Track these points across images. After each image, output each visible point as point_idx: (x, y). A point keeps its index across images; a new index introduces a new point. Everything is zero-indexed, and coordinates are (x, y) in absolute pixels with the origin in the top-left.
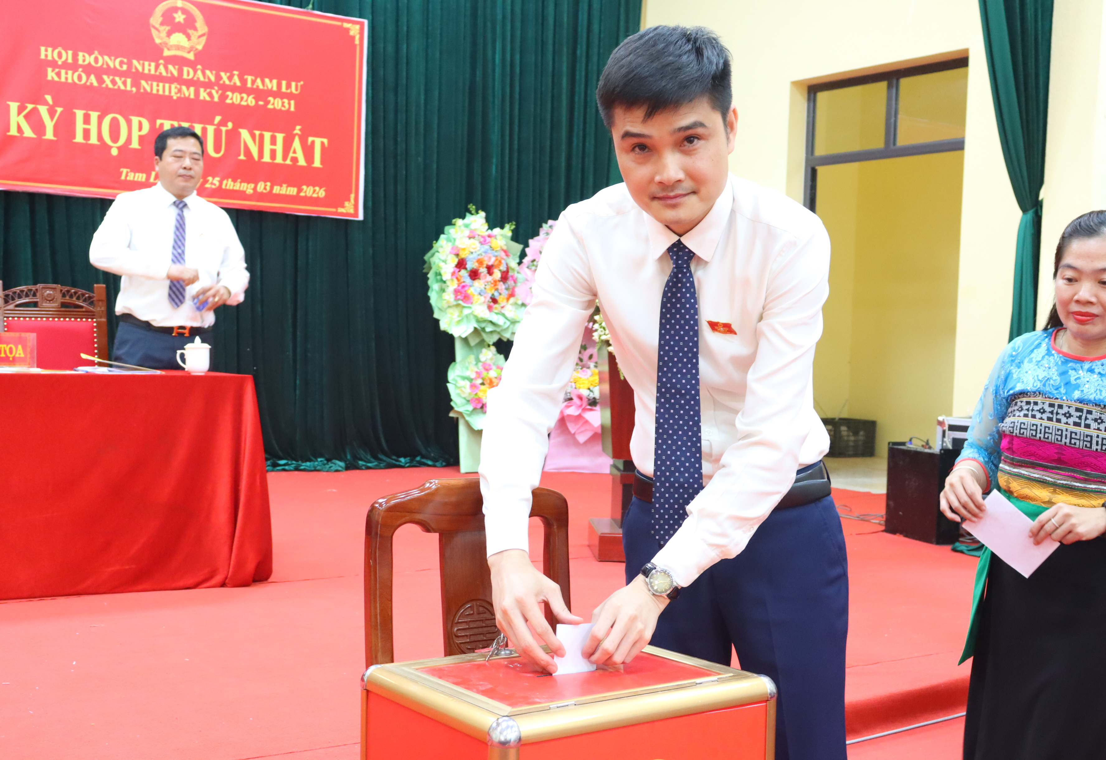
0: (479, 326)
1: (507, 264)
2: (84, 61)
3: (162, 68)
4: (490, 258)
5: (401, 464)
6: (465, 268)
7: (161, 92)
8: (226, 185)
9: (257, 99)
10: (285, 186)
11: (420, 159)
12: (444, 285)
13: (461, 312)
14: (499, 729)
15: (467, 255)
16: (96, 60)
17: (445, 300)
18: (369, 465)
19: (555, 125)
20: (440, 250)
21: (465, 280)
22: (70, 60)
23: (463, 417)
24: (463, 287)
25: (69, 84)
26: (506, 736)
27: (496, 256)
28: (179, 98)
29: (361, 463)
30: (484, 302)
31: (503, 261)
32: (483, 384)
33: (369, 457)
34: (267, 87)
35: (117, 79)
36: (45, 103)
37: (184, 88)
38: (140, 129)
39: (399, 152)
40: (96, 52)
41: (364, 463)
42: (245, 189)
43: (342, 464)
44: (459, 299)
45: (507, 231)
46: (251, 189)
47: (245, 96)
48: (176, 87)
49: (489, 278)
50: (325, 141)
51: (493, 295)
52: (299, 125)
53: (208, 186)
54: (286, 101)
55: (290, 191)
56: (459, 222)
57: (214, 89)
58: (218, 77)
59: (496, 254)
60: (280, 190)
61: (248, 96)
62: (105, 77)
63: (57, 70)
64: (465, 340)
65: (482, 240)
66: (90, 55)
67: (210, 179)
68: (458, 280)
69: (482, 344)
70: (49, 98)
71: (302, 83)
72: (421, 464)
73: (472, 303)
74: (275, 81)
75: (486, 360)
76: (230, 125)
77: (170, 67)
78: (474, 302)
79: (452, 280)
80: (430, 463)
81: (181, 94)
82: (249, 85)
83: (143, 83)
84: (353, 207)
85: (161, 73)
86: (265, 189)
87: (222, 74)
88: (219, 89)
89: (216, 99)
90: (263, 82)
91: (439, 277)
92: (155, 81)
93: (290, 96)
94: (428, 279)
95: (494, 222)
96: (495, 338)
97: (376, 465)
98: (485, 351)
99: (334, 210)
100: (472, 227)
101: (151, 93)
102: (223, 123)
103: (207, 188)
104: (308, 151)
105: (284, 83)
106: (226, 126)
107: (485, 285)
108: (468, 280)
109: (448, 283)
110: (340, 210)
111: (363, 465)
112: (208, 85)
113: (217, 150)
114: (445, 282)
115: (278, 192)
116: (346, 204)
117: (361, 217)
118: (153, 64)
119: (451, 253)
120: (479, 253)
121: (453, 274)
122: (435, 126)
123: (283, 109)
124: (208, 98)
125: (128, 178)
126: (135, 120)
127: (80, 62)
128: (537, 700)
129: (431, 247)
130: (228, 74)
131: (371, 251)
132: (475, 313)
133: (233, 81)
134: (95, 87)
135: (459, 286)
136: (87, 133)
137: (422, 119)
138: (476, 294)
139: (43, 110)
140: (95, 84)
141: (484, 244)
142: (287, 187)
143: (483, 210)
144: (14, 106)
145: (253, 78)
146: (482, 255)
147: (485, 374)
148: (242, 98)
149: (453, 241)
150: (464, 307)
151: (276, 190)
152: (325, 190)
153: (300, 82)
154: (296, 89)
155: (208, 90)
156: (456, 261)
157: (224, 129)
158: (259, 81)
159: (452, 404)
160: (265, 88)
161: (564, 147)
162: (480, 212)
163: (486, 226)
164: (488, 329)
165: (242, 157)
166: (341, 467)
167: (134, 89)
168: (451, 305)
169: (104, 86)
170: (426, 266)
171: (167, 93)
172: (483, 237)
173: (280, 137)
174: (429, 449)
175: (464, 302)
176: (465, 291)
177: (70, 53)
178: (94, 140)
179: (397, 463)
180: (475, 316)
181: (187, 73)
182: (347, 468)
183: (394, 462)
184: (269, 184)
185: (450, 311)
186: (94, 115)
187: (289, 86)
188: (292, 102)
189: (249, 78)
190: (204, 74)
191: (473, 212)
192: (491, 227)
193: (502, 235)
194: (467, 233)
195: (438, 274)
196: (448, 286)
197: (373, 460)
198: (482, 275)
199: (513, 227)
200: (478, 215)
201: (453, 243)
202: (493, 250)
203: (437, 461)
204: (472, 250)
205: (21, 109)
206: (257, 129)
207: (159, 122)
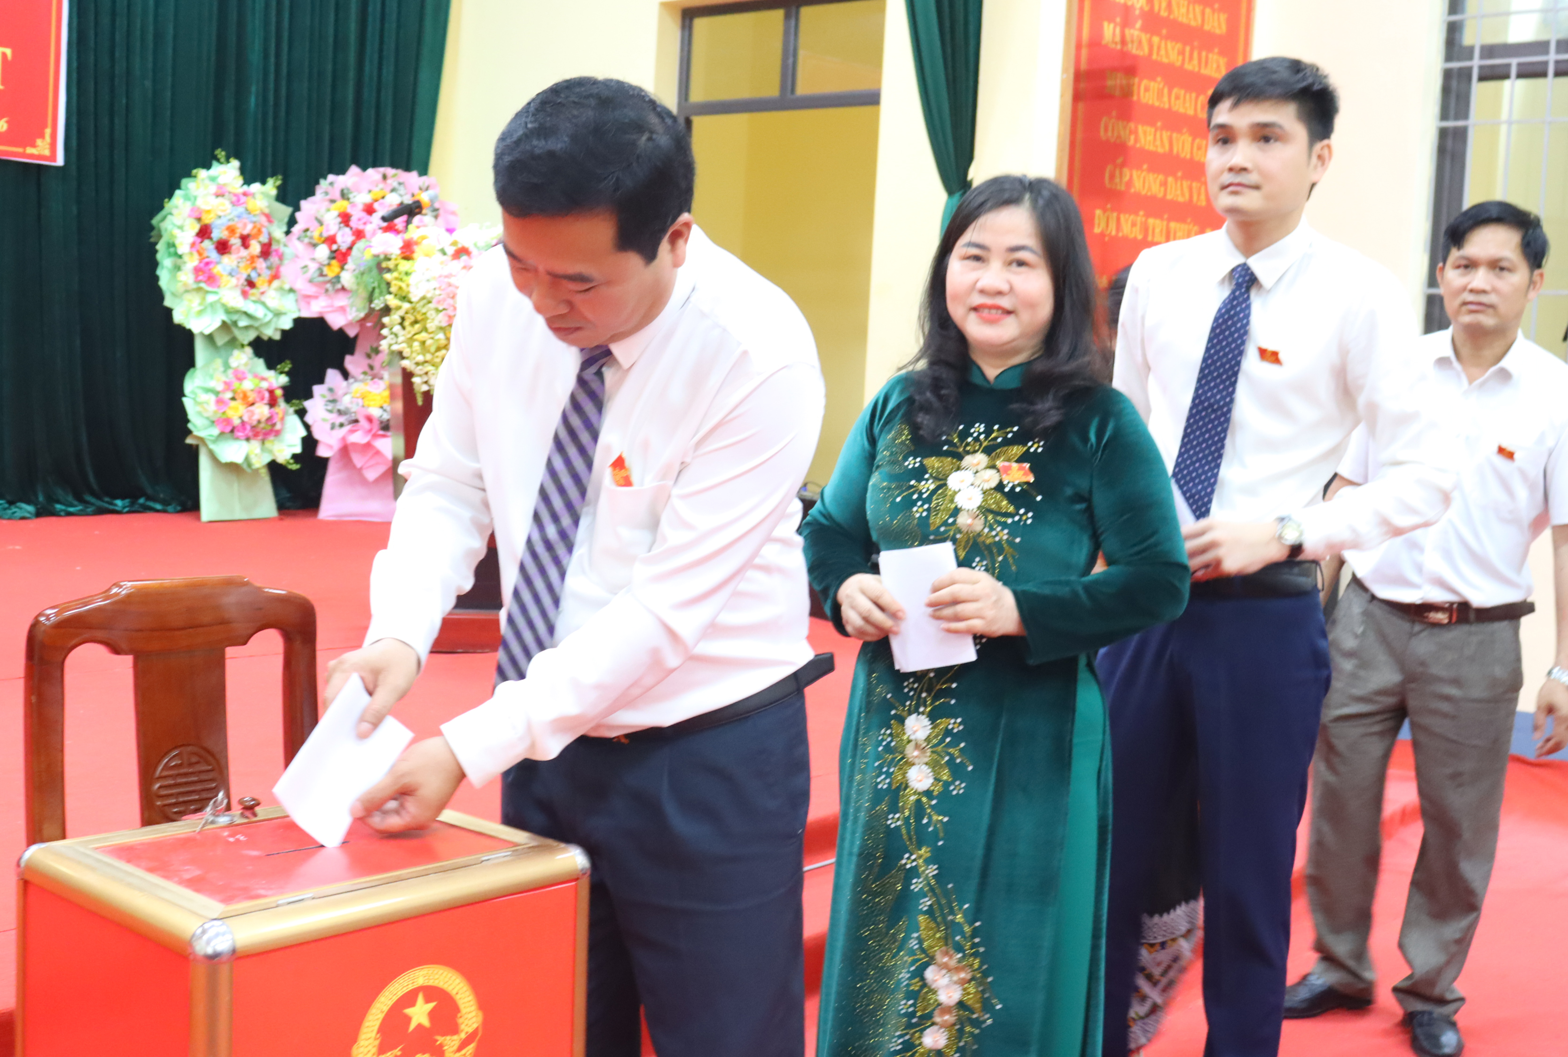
0: (228, 319)
1: (269, 234)
4: (245, 225)
5: (117, 508)
6: (210, 238)
11: (148, 84)
12: (179, 261)
13: (204, 298)
14: (205, 937)
15: (212, 220)
17: (181, 281)
18: (71, 509)
19: (339, 44)
20: (174, 211)
21: (209, 255)
23: (206, 445)
24: (207, 264)
26: (214, 946)
27: (254, 222)
29: (58, 507)
30: (237, 286)
31: (264, 230)
32: (233, 399)
33: (70, 498)
39: (117, 72)
41: (63, 507)
43: (31, 508)
44: (200, 281)
45: (271, 187)
49: (244, 253)
50: (8, 52)
51: (249, 276)
56: (202, 173)
59: (254, 219)
64: (210, 338)
65: (234, 199)
68: (200, 254)
69: (233, 343)
72: (146, 509)
73: (219, 287)
75: (238, 366)
78: (222, 285)
79: (191, 254)
80: (158, 506)
84: (48, 146)
91: (172, 250)
94: (156, 251)
95: (251, 175)
96: (251, 336)
97: (81, 510)
98: (237, 353)
99: (20, 150)
100: (221, 181)
107: (239, 263)
108: (213, 255)
109: (186, 258)
110: (30, 150)
111: (62, 510)
114: (180, 257)
116: (39, 142)
117: (60, 161)
119: (190, 216)
120: (229, 217)
121: (193, 245)
122: (170, 39)
128: (262, 892)
129: (161, 207)
131: (74, 209)
132: (224, 301)
135: (201, 262)
137: (151, 28)
138: (225, 274)
141: (237, 205)
143: (237, 157)
146: (233, 220)
147: (236, 385)
149: (192, 199)
150: (207, 292)
152: (7, 122)
156: (196, 227)
159: (190, 426)
161: (352, 74)
162: (232, 159)
163: (240, 180)
166: (29, 512)
168: (189, 289)
170: (153, 233)
172: (235, 195)
174: (157, 488)
175: (208, 285)
176: (210, 270)
179: (111, 507)
180: (223, 305)
182: (39, 514)
183: (106, 505)
185: (188, 296)
191: (222, 160)
192: (248, 181)
193: (263, 193)
194: (213, 189)
195: (171, 245)
196: (185, 263)
197: (76, 503)
198: (234, 248)
199: (279, 183)
200: (229, 165)
201: (194, 203)
202: (250, 213)
203: (169, 504)
204: (220, 213)
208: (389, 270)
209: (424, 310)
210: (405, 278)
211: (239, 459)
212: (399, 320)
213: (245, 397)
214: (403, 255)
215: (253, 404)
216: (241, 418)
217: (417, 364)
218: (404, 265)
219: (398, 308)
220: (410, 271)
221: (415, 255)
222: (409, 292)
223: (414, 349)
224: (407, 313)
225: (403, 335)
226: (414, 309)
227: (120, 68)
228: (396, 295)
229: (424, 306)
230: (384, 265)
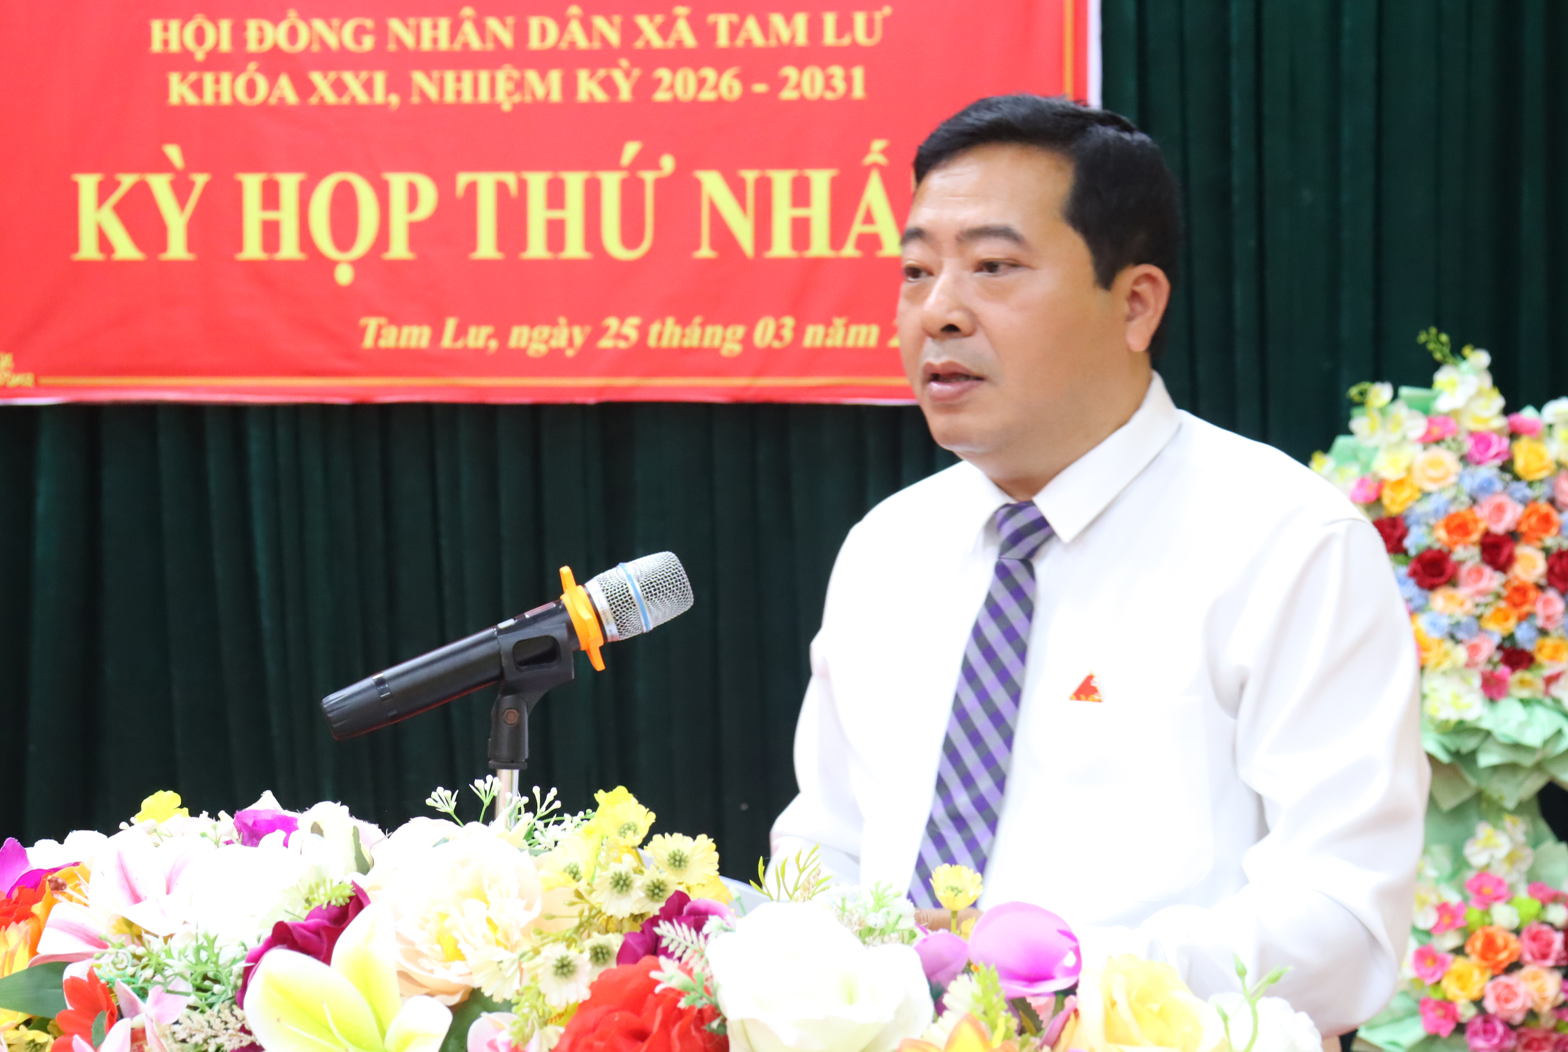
2: (261, 41)
3: (469, 31)
4: (1500, 509)
6: (1401, 549)
7: (467, 97)
8: (660, 336)
9: (746, 79)
10: (839, 322)
15: (1410, 504)
16: (293, 35)
22: (226, 46)
25: (225, 108)
27: (1529, 501)
28: (518, 108)
30: (1469, 666)
32: (1459, 951)
34: (778, 38)
35: (348, 77)
36: (163, 165)
37: (532, 76)
38: (413, 202)
40: (292, 14)
42: (717, 343)
46: (734, 341)
47: (709, 73)
48: (509, 78)
49: (1493, 580)
51: (1511, 637)
52: (880, 137)
53: (606, 343)
54: (837, 71)
55: (858, 335)
56: (1378, 394)
57: (617, 66)
58: (630, 32)
59: (1530, 492)
60: (826, 335)
61: (720, 72)
62: (316, 77)
63: (193, 76)
65: (1471, 446)
66: (276, 22)
67: (612, 322)
69: (1478, 806)
70: (173, 153)
71: (887, 10)
74: (801, 20)
75: (1488, 866)
76: (668, 163)
81: (523, 95)
82: (723, 40)
83: (419, 78)
85: (466, 45)
86: (778, 336)
87: (642, 21)
88: (634, 64)
89: (625, 93)
90: (765, 27)
92: (449, 68)
93: (849, 56)
98: (1484, 830)
100: (1443, 407)
101: (441, 105)
102: (648, 160)
103: (605, 351)
105: (830, 20)
106: (656, 166)
107: (1477, 606)
112: (602, 58)
113: (630, 238)
115: (818, 343)
118: (444, 24)
119: (1359, 494)
120: (1451, 494)
123: (829, 96)
124: (601, 96)
125: (383, 343)
126: (398, 182)
127: (252, 46)
130: (659, 19)
133: (673, 37)
134: (292, 108)
136: (271, 232)
139: (160, 185)
140: (292, 98)
141: (1482, 461)
142: (847, 326)
144: (87, 183)
145: (734, 18)
146: (1466, 501)
147: (1473, 914)
148: (701, 83)
149: (1363, 456)
151: (814, 336)
153: (879, 8)
154: (870, 32)
155: (602, 73)
157: (649, 177)
158: (752, 25)
160: (773, 43)
162: (1467, 351)
164: (1491, 757)
165: (705, 252)
167: (394, 99)
169: (314, 100)
171: (484, 96)
172: (1482, 437)
173: (821, 180)
177: (225, 26)
178: (290, 249)
181: (542, 32)
184: (789, 322)
186: (289, 183)
187: (845, 26)
188: (858, 73)
189: (723, 22)
190: (588, 28)
191: (1445, 355)
194: (1416, 427)
198: (1464, 570)
200: (1464, 366)
202: (1517, 478)
204: (1429, 487)
205: (104, 192)
206: (750, 166)
207: (463, 179)
213: (1490, 945)
215: (1514, 966)
216: (1478, 1003)
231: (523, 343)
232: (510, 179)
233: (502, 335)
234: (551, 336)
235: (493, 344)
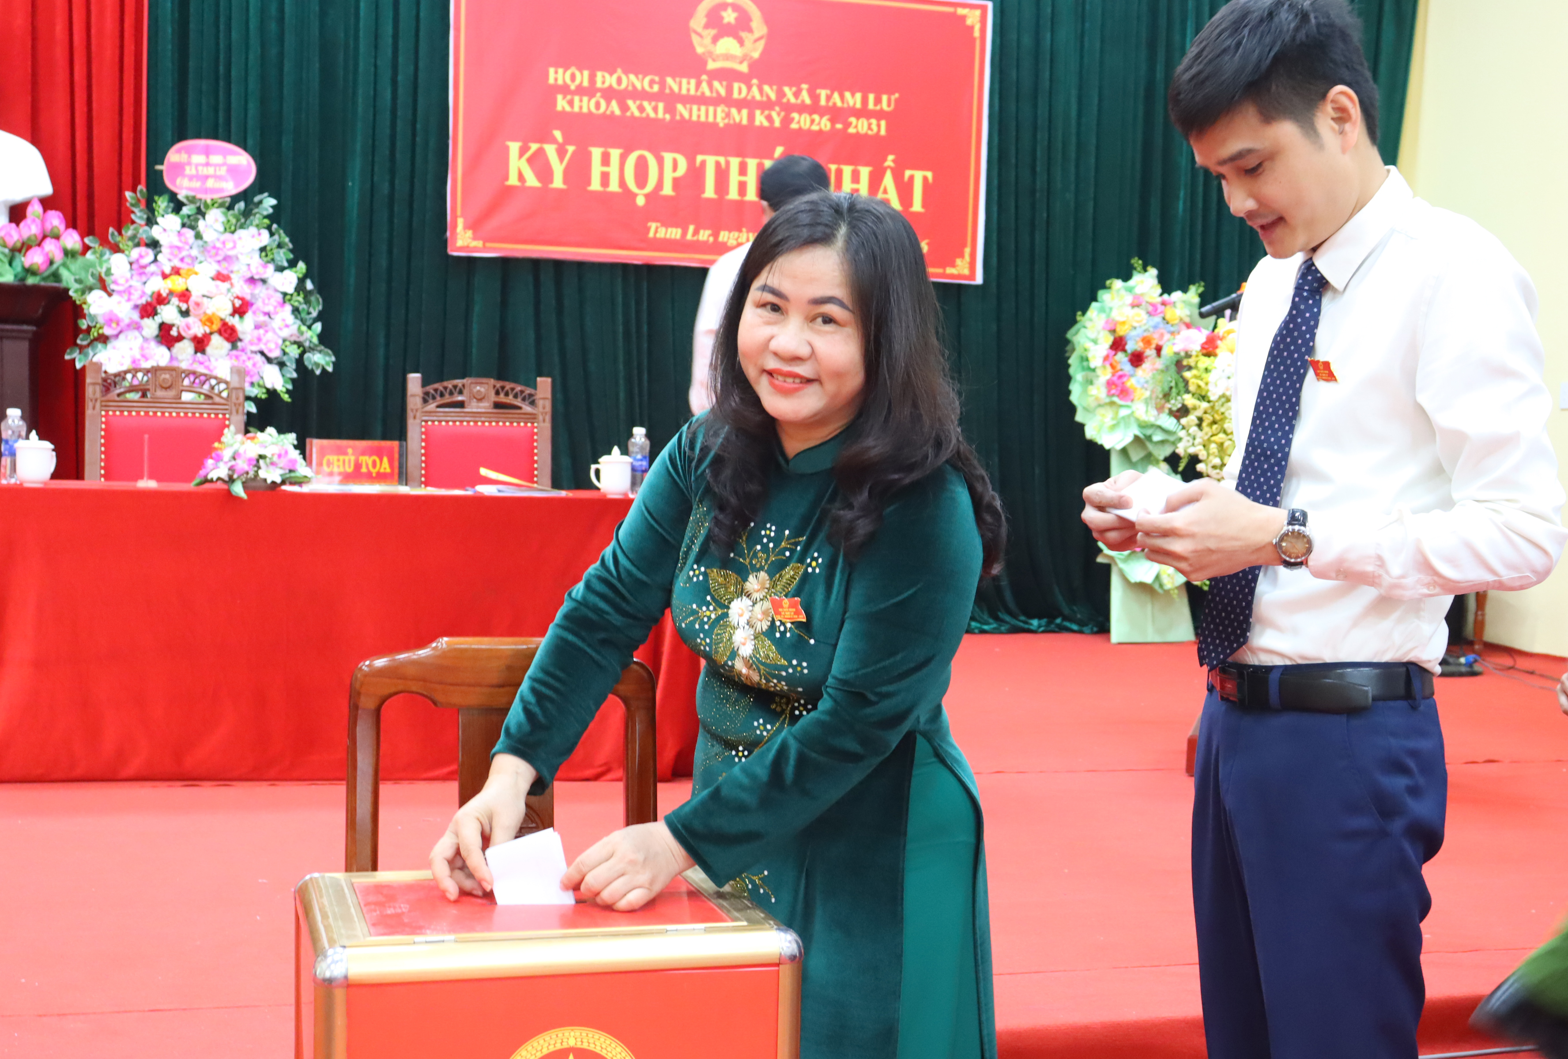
0: (1142, 433)
2: (603, 83)
3: (705, 87)
4: (1162, 335)
5: (1032, 627)
6: (1124, 350)
7: (703, 119)
9: (833, 121)
11: (1070, 196)
12: (1091, 375)
13: (1117, 413)
15: (1127, 331)
16: (619, 81)
17: (1093, 396)
18: (986, 627)
20: (1088, 324)
21: (1123, 367)
22: (586, 83)
23: (1116, 564)
24: (1121, 377)
25: (584, 115)
27: (1173, 332)
28: (727, 126)
33: (986, 617)
34: (848, 103)
35: (646, 104)
36: (554, 141)
37: (734, 111)
38: (675, 168)
39: (1038, 187)
40: (619, 71)
41: (978, 625)
44: (1113, 395)
45: (1193, 295)
47: (816, 117)
48: (723, 111)
49: (1157, 364)
50: (929, 175)
52: (892, 154)
54: (874, 122)
56: (1117, 284)
57: (773, 109)
58: (781, 94)
59: (1173, 329)
61: (821, 116)
62: (630, 103)
63: (569, 97)
64: (1124, 451)
65: (1150, 308)
66: (611, 74)
68: (1113, 367)
69: (1149, 459)
70: (558, 134)
71: (897, 95)
72: (1062, 629)
73: (1132, 400)
74: (858, 96)
77: (716, 84)
78: (1136, 399)
79: (1104, 367)
80: (1075, 627)
81: (730, 120)
82: (823, 102)
83: (680, 107)
84: (967, 265)
85: (703, 93)
87: (786, 89)
88: (782, 110)
89: (777, 124)
90: (842, 97)
91: (1085, 364)
92: (695, 104)
93: (879, 115)
94: (1069, 366)
95: (1170, 283)
96: (1167, 451)
97: (994, 629)
98: (1152, 469)
99: (940, 271)
100: (1138, 291)
101: (690, 121)
104: (905, 190)
105: (871, 97)
108: (1127, 367)
109: (1099, 372)
110: (950, 270)
111: (977, 628)
112: (767, 105)
114: (1093, 370)
116: (959, 261)
117: (979, 280)
118: (693, 82)
119: (1104, 328)
120: (1144, 328)
121: (1106, 358)
122: (1092, 148)
123: (870, 132)
124: (766, 124)
125: (658, 236)
126: (668, 157)
127: (599, 84)
129: (1074, 322)
130: (794, 89)
131: (994, 327)
132: (1137, 415)
133: (800, 98)
134: (618, 117)
135: (1113, 375)
136: (605, 177)
137: (1073, 140)
138: (1139, 387)
139: (550, 150)
140: (617, 112)
141: (1154, 315)
143: (1154, 265)
144: (514, 147)
145: (829, 92)
146: (1149, 331)
148: (812, 121)
149: (1107, 310)
150: (1121, 406)
153: (893, 94)
154: (889, 105)
155: (766, 112)
156: (1110, 340)
158: (836, 96)
160: (845, 105)
162: (1149, 268)
163: (1159, 290)
164: (1157, 437)
167: (668, 117)
168: (1102, 402)
169: (628, 114)
170: (1068, 348)
171: (711, 119)
172: (1152, 305)
173: (865, 172)
174: (1075, 608)
175: (1121, 399)
176: (1123, 383)
177: (586, 73)
178: (614, 186)
179: (1026, 626)
180: (1137, 420)
181: (739, 91)
183: (1021, 624)
185: (1101, 411)
186: (615, 154)
187: (878, 101)
188: (883, 123)
189: (823, 93)
190: (761, 91)
191: (1139, 270)
192: (1168, 290)
193: (1184, 302)
194: (1129, 299)
195: (1084, 359)
196: (1098, 377)
197: (991, 621)
198: (1148, 359)
199: (1201, 289)
200: (1147, 274)
201: (1108, 315)
202: (1168, 323)
203: (1086, 625)
204: (1135, 324)
205: (523, 151)
206: (833, 163)
207: (699, 158)
208: (1190, 368)
209: (1222, 410)
210: (1204, 375)
211: (1149, 579)
212: (1196, 422)
214: (1205, 351)
217: (1214, 467)
218: (1204, 362)
219: (1195, 408)
220: (1209, 368)
221: (1218, 351)
222: (1208, 391)
223: (1211, 452)
224: (1205, 413)
225: (1201, 436)
226: (1213, 407)
227: (1041, 182)
228: (1193, 395)
229: (1222, 405)
230: (1185, 363)
231: (725, 240)
232: (722, 159)
233: (716, 235)
234: (739, 237)
235: (711, 239)
